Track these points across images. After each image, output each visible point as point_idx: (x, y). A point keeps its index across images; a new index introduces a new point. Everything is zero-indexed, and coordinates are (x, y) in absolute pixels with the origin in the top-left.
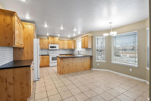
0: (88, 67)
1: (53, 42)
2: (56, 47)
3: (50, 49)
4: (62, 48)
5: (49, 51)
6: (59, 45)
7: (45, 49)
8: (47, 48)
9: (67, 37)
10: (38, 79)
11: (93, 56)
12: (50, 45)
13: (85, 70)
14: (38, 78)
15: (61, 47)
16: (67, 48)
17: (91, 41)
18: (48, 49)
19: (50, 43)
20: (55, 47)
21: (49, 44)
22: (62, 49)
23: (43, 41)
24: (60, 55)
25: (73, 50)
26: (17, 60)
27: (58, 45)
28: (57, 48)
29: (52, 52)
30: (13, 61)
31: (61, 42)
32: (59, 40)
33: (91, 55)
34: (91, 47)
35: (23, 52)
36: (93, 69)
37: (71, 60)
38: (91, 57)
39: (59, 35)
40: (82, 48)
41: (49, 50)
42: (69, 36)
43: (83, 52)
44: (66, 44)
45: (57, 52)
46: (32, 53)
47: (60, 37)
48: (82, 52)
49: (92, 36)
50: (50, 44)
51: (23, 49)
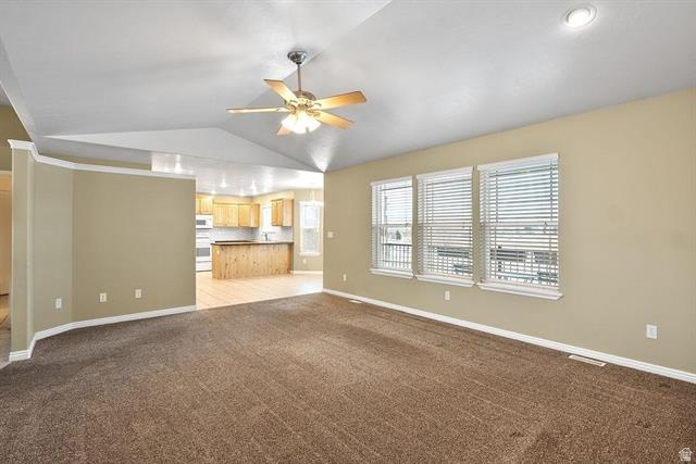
0: (284, 267)
2: (205, 221)
4: (222, 225)
6: (215, 218)
9: (238, 194)
11: (295, 243)
13: (275, 274)
15: (220, 220)
16: (237, 225)
17: (290, 210)
20: (203, 223)
22: (221, 228)
25: (253, 230)
27: (211, 217)
28: (209, 224)
31: (218, 209)
32: (214, 203)
33: (291, 241)
34: (289, 224)
36: (295, 272)
37: (243, 250)
38: (291, 245)
39: (213, 192)
40: (273, 225)
42: (242, 194)
44: (233, 213)
45: (208, 234)
47: (217, 195)
48: (273, 234)
49: (293, 201)
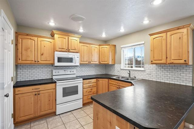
1: (65, 47)
2: (72, 59)
3: (57, 64)
4: (87, 62)
5: (54, 71)
6: (81, 56)
7: (42, 64)
8: (51, 62)
12: (58, 54)
15: (86, 59)
18: (53, 65)
19: (57, 49)
20: (70, 60)
21: (54, 50)
22: (87, 65)
23: (36, 43)
25: (110, 67)
29: (62, 72)
31: (84, 48)
32: (80, 42)
33: (190, 85)
41: (56, 68)
43: (147, 72)
44: (95, 52)
45: (75, 71)
50: (57, 51)
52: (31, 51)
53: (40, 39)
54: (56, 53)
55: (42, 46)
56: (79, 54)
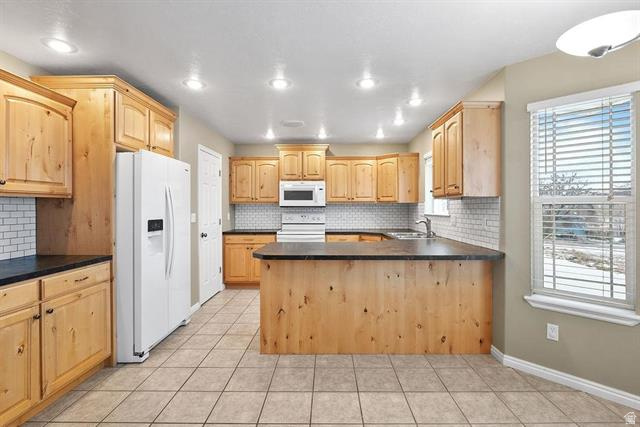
1: (298, 171)
2: (311, 192)
3: (283, 202)
4: (345, 200)
5: (284, 216)
6: (329, 187)
8: (273, 200)
9: (371, 137)
10: (137, 359)
11: (507, 259)
13: (437, 353)
14: (135, 354)
15: (341, 192)
16: (374, 199)
18: (277, 204)
19: (285, 176)
20: (308, 195)
22: (343, 204)
23: (254, 169)
24: (327, 233)
25: (409, 209)
26: (48, 253)
27: (322, 184)
28: (320, 199)
29: (296, 217)
30: (37, 255)
31: (337, 169)
32: (328, 158)
33: (496, 248)
35: (70, 219)
38: (494, 264)
39: (322, 135)
40: (436, 197)
41: (283, 210)
42: (380, 135)
43: (452, 220)
44: (367, 176)
46: (106, 225)
48: (445, 223)
49: (502, 105)
50: (283, 180)
51: (72, 202)
52: (247, 182)
53: (259, 162)
54: (281, 183)
55: (262, 173)
56: (323, 183)
